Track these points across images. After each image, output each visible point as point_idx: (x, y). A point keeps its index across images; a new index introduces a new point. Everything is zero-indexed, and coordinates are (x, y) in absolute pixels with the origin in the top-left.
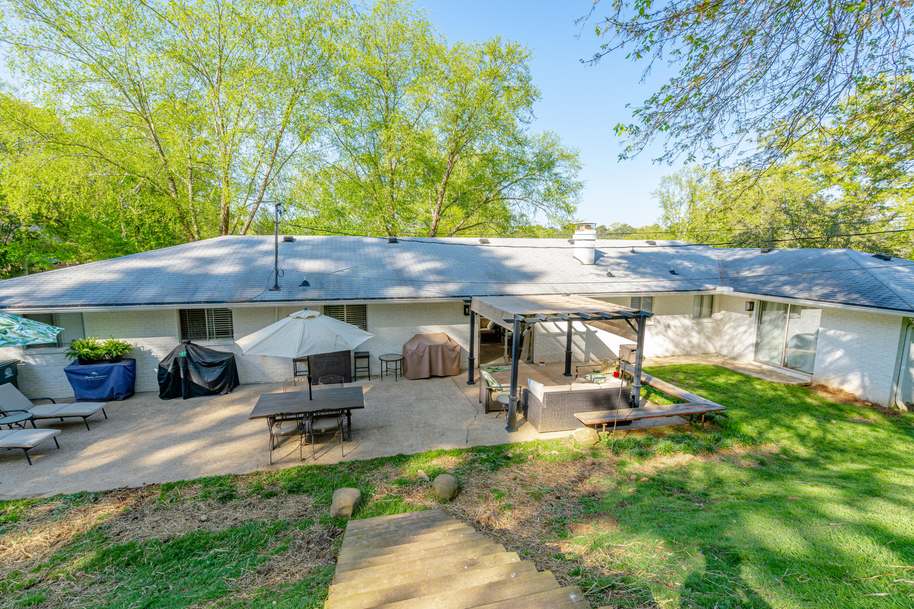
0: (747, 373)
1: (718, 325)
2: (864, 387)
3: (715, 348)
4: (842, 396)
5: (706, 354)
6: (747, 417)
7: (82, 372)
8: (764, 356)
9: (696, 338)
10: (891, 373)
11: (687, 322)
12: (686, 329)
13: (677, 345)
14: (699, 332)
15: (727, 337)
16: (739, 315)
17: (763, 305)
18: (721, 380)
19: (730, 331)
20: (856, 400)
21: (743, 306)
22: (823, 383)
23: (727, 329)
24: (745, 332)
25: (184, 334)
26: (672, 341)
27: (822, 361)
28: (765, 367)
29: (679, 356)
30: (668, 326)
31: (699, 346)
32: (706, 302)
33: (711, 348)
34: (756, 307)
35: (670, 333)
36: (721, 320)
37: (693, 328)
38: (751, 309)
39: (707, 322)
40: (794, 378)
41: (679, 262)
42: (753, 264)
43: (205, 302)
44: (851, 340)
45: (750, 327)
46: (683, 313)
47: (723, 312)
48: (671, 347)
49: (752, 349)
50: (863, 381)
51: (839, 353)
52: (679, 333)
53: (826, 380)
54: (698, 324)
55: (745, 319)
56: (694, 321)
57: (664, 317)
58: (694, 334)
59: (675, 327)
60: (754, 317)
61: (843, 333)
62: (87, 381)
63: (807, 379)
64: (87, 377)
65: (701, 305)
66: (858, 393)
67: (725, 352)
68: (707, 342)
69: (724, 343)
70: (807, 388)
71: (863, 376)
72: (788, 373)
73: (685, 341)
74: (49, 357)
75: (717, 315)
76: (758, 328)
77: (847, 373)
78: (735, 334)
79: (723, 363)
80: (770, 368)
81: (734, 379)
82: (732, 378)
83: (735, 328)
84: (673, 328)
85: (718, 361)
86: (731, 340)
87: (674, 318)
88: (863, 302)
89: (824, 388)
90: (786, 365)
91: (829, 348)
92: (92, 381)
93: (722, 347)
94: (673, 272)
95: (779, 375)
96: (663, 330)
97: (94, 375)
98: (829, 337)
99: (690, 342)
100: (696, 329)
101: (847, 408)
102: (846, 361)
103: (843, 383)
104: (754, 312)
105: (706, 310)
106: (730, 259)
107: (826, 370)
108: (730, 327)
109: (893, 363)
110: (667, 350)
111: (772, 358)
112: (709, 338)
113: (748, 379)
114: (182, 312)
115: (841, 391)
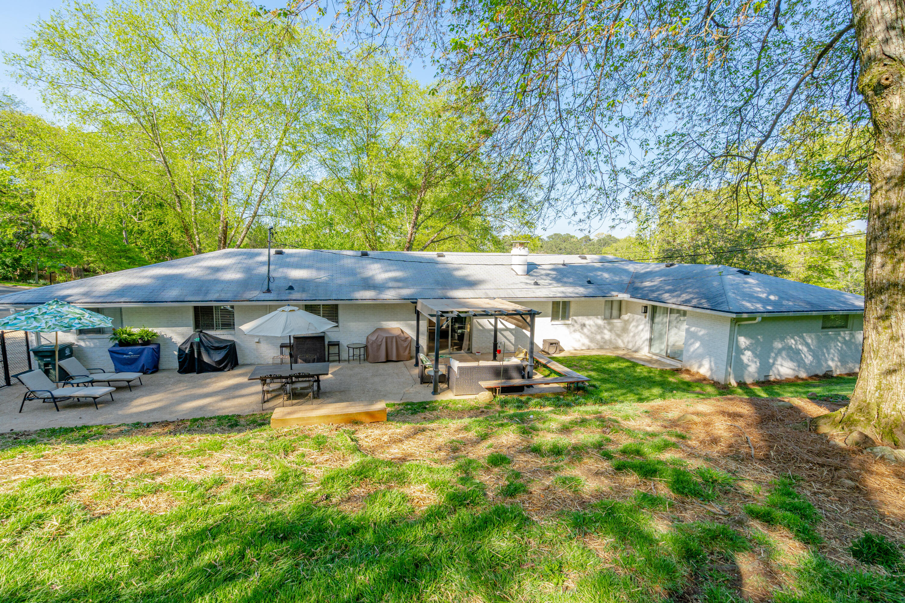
0: (637, 361)
1: (625, 325)
2: (711, 369)
3: (624, 343)
4: (697, 377)
5: (617, 348)
6: (612, 389)
7: (120, 352)
8: (656, 349)
9: (607, 335)
10: (725, 358)
11: (600, 321)
12: (599, 327)
13: (592, 340)
14: (610, 331)
15: (632, 334)
16: (639, 317)
17: (654, 308)
18: (613, 366)
19: (633, 329)
20: (705, 379)
21: (640, 309)
22: (688, 368)
23: (631, 327)
24: (642, 330)
25: (197, 325)
26: (588, 337)
27: (688, 351)
28: (655, 357)
29: (593, 349)
30: (584, 325)
31: (610, 342)
32: (616, 306)
33: (620, 343)
34: (649, 310)
35: (585, 330)
36: (628, 320)
37: (605, 327)
38: (645, 312)
39: (617, 322)
40: (671, 365)
41: (599, 273)
42: (655, 276)
43: (215, 301)
44: (703, 335)
45: (645, 326)
46: (596, 315)
47: (629, 314)
48: (586, 341)
49: (647, 343)
50: (710, 365)
51: (697, 345)
52: (593, 331)
53: (691, 366)
54: (609, 324)
55: (642, 320)
56: (606, 321)
57: (580, 317)
58: (606, 331)
59: (590, 326)
60: (647, 318)
61: (699, 329)
62: (125, 358)
63: (679, 365)
64: (125, 356)
65: (612, 309)
66: (708, 374)
67: (630, 346)
68: (617, 338)
69: (630, 339)
70: (678, 371)
71: (710, 361)
72: (668, 361)
73: (599, 337)
74: (96, 341)
75: (625, 317)
76: (652, 327)
77: (702, 359)
78: (636, 331)
79: (624, 355)
80: (658, 358)
81: (624, 365)
82: (622, 364)
83: (637, 327)
84: (588, 327)
85: (620, 353)
86: (634, 336)
87: (589, 319)
88: (706, 306)
89: (688, 371)
90: (668, 356)
91: (692, 340)
92: (128, 359)
93: (628, 342)
94: (589, 282)
95: (661, 363)
96: (580, 328)
97: (130, 355)
98: (692, 332)
99: (603, 338)
100: (608, 327)
101: (695, 384)
102: (700, 351)
103: (699, 367)
104: (648, 314)
105: (615, 312)
106: (642, 271)
107: (690, 358)
108: (633, 326)
109: (726, 351)
110: (583, 345)
111: (661, 350)
112: (619, 336)
113: (635, 365)
114: (196, 308)
115: (698, 373)
